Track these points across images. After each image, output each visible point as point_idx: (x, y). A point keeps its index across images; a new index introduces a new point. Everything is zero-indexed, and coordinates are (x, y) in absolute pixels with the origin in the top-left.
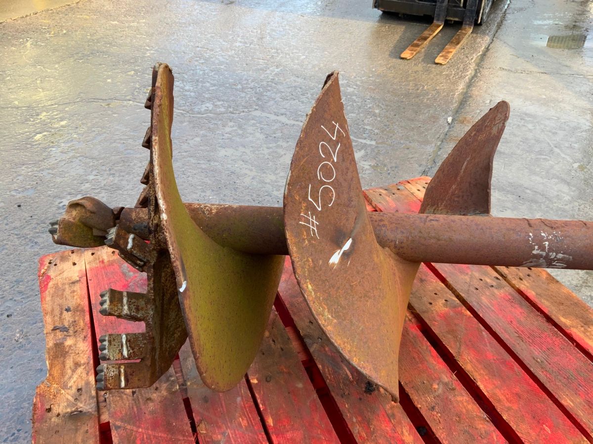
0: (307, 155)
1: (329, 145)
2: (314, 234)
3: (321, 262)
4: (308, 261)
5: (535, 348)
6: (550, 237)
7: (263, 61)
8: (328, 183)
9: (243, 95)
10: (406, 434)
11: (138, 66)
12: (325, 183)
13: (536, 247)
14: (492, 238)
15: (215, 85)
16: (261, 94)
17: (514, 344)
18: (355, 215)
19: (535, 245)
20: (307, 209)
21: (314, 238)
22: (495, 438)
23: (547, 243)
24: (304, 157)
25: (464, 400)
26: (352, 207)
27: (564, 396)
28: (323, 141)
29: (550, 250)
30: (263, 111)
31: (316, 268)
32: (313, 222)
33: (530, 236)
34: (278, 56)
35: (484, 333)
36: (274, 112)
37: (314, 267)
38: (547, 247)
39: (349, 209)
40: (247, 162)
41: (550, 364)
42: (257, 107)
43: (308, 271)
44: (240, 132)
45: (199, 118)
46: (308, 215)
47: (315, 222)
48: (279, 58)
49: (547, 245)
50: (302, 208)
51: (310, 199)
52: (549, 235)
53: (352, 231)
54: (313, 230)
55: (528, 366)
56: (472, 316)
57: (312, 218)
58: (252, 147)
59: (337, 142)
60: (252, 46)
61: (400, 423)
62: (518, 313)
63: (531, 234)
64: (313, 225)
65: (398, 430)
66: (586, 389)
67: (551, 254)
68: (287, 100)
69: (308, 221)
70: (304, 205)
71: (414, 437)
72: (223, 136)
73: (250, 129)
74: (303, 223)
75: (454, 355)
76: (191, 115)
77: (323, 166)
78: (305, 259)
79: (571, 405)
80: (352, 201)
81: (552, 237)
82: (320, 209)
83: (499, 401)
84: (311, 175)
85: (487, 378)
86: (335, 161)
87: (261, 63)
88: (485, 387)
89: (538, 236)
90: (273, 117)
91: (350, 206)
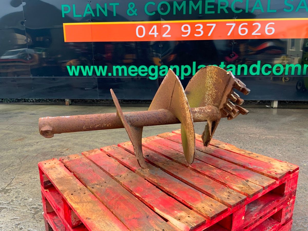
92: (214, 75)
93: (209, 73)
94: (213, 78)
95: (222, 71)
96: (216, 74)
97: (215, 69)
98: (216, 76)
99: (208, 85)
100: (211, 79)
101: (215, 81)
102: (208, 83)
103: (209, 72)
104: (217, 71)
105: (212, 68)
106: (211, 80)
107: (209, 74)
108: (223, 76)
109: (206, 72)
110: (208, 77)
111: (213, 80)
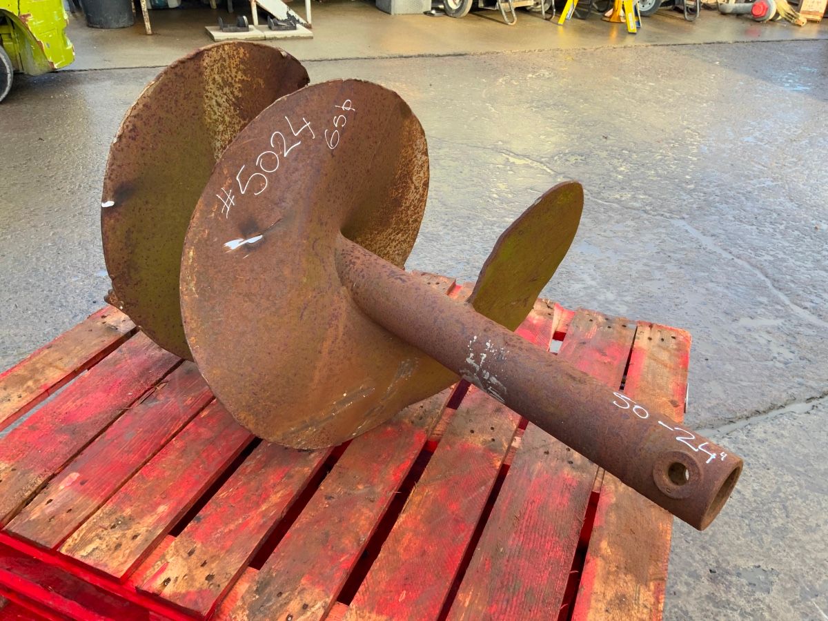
0: (254, 137)
1: (285, 138)
2: (225, 211)
3: (216, 240)
4: (204, 231)
5: (517, 539)
6: (493, 351)
7: (763, 168)
8: (265, 173)
9: (685, 197)
10: (279, 495)
11: (591, 131)
12: (261, 171)
13: (472, 355)
14: (435, 321)
15: (660, 176)
16: (709, 204)
17: (499, 518)
18: (280, 217)
19: (471, 352)
20: (230, 187)
21: (223, 216)
22: (342, 559)
23: (485, 355)
24: (249, 137)
25: (367, 515)
26: (281, 207)
27: (471, 593)
28: (280, 131)
29: (485, 367)
30: (690, 223)
31: (208, 242)
32: (229, 201)
33: (472, 339)
34: (790, 168)
35: (483, 488)
36: (704, 229)
37: (207, 240)
38: (482, 361)
39: (276, 208)
40: (599, 268)
41: (508, 561)
42: (686, 216)
43: (199, 240)
44: (631, 235)
45: (597, 204)
46: (228, 193)
47: (232, 201)
48: (790, 170)
49: (483, 358)
50: (225, 184)
51: (237, 179)
52: (494, 348)
53: (267, 230)
54: (226, 208)
55: (480, 543)
56: (498, 468)
57: (231, 197)
58: (626, 256)
59: (298, 139)
60: (767, 146)
61: (287, 485)
62: (557, 502)
63: (475, 338)
64: (228, 203)
65: (278, 488)
66: (508, 609)
67: (484, 372)
68: (741, 221)
69: (225, 198)
70: (229, 181)
71: (281, 502)
72: (605, 231)
73: (647, 237)
74: (219, 197)
75: (420, 480)
76: (591, 198)
77: (267, 154)
78: (202, 229)
79: (464, 604)
80: (284, 202)
81: (495, 352)
82: (243, 193)
83: (397, 541)
84: (249, 157)
85: (419, 517)
86: (285, 156)
87: (754, 169)
88: (404, 522)
89: (480, 343)
90: (694, 233)
91: (279, 205)
92: (233, 74)
93: (216, 71)
94: (231, 85)
95: (264, 53)
96: (242, 66)
97: (238, 53)
98: (245, 72)
99: (215, 114)
100: (226, 90)
101: (240, 90)
102: (216, 108)
103: (212, 70)
104: (247, 55)
105: (224, 50)
106: (225, 94)
107: (217, 77)
108: (268, 67)
109: (201, 74)
110: (212, 86)
111: (232, 93)
